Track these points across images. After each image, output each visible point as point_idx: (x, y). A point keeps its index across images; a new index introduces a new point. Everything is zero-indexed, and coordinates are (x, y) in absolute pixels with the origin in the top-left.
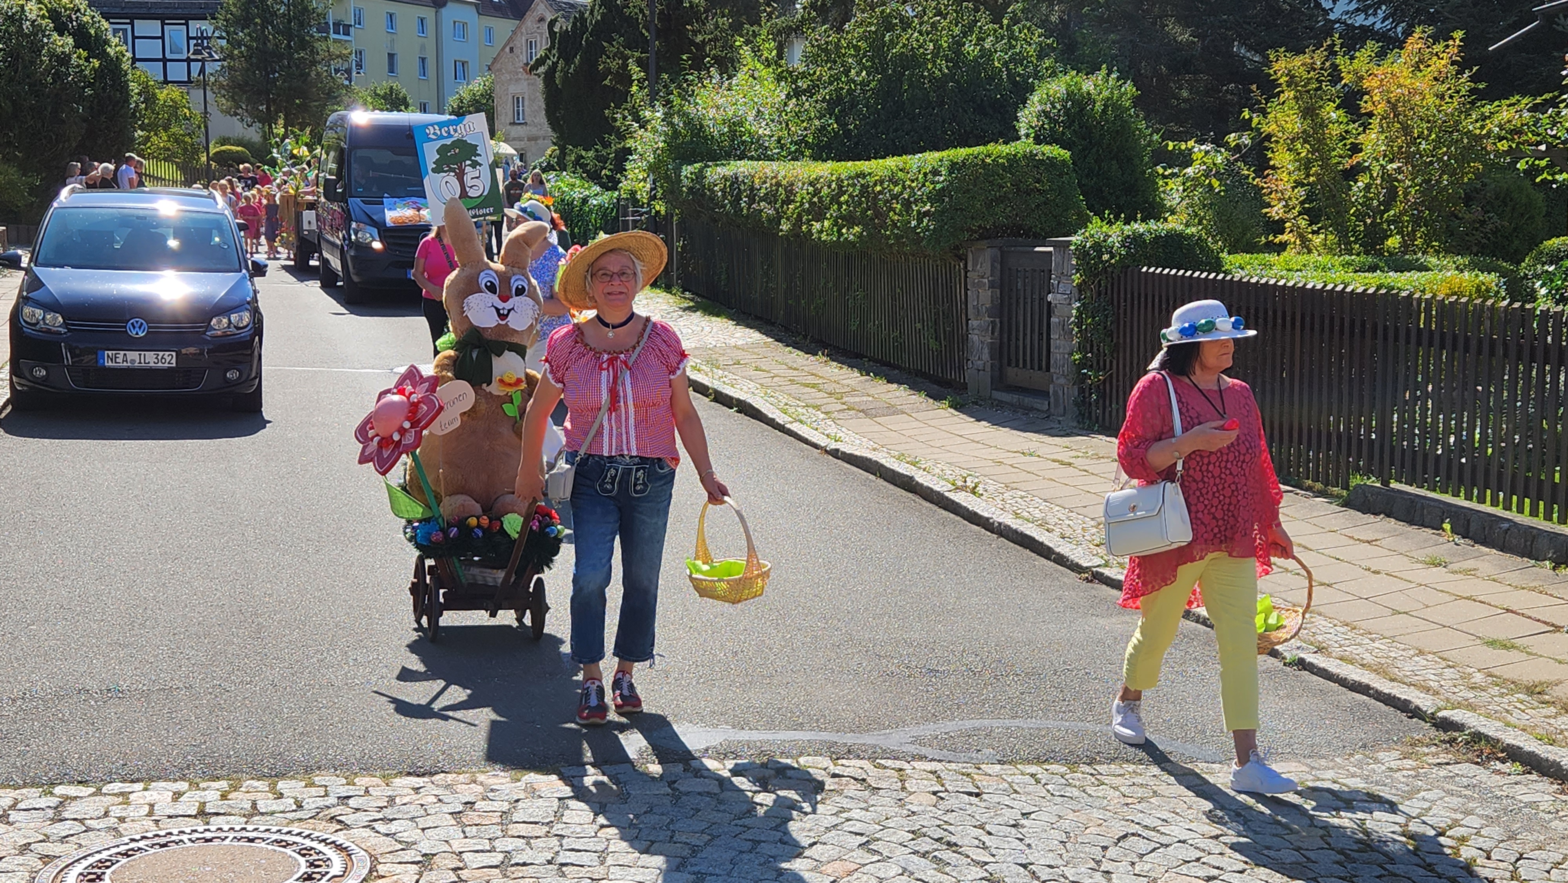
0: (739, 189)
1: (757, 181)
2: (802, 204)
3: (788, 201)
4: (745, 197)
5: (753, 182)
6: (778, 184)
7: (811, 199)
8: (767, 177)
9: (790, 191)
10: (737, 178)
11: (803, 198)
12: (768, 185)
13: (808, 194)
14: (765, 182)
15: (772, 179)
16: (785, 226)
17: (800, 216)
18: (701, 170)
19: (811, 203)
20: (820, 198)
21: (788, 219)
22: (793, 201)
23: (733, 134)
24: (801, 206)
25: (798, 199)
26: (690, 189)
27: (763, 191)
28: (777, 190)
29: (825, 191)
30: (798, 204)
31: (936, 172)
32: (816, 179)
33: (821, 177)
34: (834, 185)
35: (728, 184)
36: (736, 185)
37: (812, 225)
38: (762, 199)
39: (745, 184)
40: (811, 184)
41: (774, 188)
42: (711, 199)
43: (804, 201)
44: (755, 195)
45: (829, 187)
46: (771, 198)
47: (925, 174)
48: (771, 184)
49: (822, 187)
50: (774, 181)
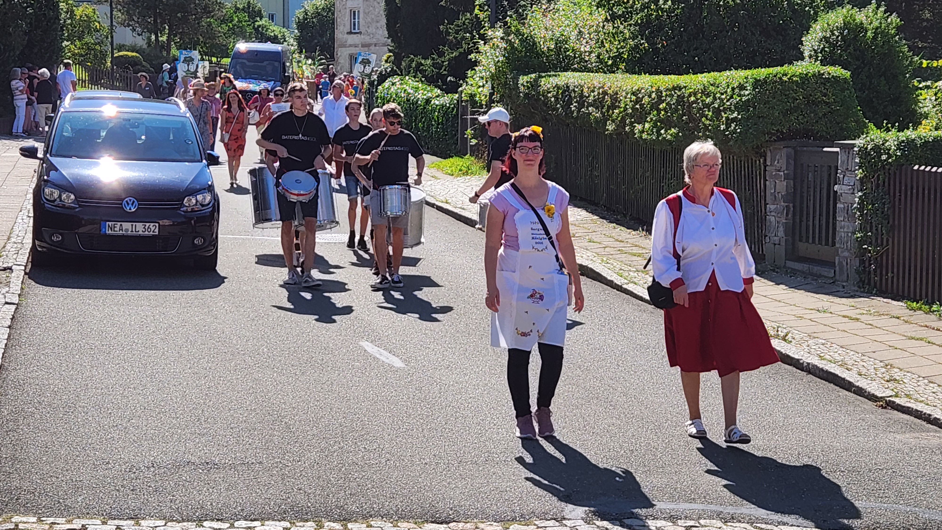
0: (570, 96)
1: (585, 90)
2: (625, 109)
3: (613, 107)
4: (575, 102)
5: (582, 91)
6: (605, 93)
7: (633, 106)
8: (595, 87)
9: (615, 98)
10: (568, 87)
11: (627, 105)
12: (596, 93)
13: (631, 101)
14: (593, 91)
15: (599, 88)
16: (610, 127)
17: (623, 119)
18: (536, 80)
19: (633, 108)
20: (642, 105)
21: (613, 121)
22: (619, 107)
23: (558, 49)
24: (624, 111)
25: (623, 105)
26: (526, 95)
27: (591, 98)
28: (604, 98)
29: (646, 99)
30: (622, 109)
31: (742, 87)
32: (638, 90)
33: (642, 88)
34: (654, 95)
35: (560, 91)
36: (567, 93)
37: (635, 126)
38: (590, 105)
39: (575, 92)
40: (633, 94)
41: (601, 96)
42: (545, 104)
43: (628, 107)
44: (585, 101)
45: (650, 96)
46: (598, 104)
47: (733, 89)
48: (599, 93)
49: (643, 97)
50: (601, 91)
